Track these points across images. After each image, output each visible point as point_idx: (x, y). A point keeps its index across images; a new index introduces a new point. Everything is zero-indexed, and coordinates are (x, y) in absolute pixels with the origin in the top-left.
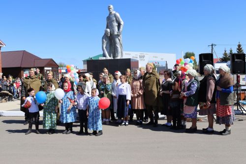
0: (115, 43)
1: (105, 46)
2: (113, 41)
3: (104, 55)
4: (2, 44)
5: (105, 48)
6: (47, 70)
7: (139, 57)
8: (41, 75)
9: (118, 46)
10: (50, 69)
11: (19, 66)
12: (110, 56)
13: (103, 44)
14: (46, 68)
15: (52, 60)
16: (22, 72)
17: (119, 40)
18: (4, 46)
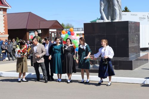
0: (113, 5)
1: (102, 8)
2: (111, 3)
3: (102, 18)
4: (7, 6)
5: (102, 11)
6: (52, 32)
7: (146, 17)
8: (39, 37)
9: (117, 8)
10: (55, 30)
11: (25, 28)
12: (108, 19)
13: (101, 6)
14: (50, 30)
15: (57, 22)
16: (27, 33)
17: (118, 2)
18: (10, 8)
